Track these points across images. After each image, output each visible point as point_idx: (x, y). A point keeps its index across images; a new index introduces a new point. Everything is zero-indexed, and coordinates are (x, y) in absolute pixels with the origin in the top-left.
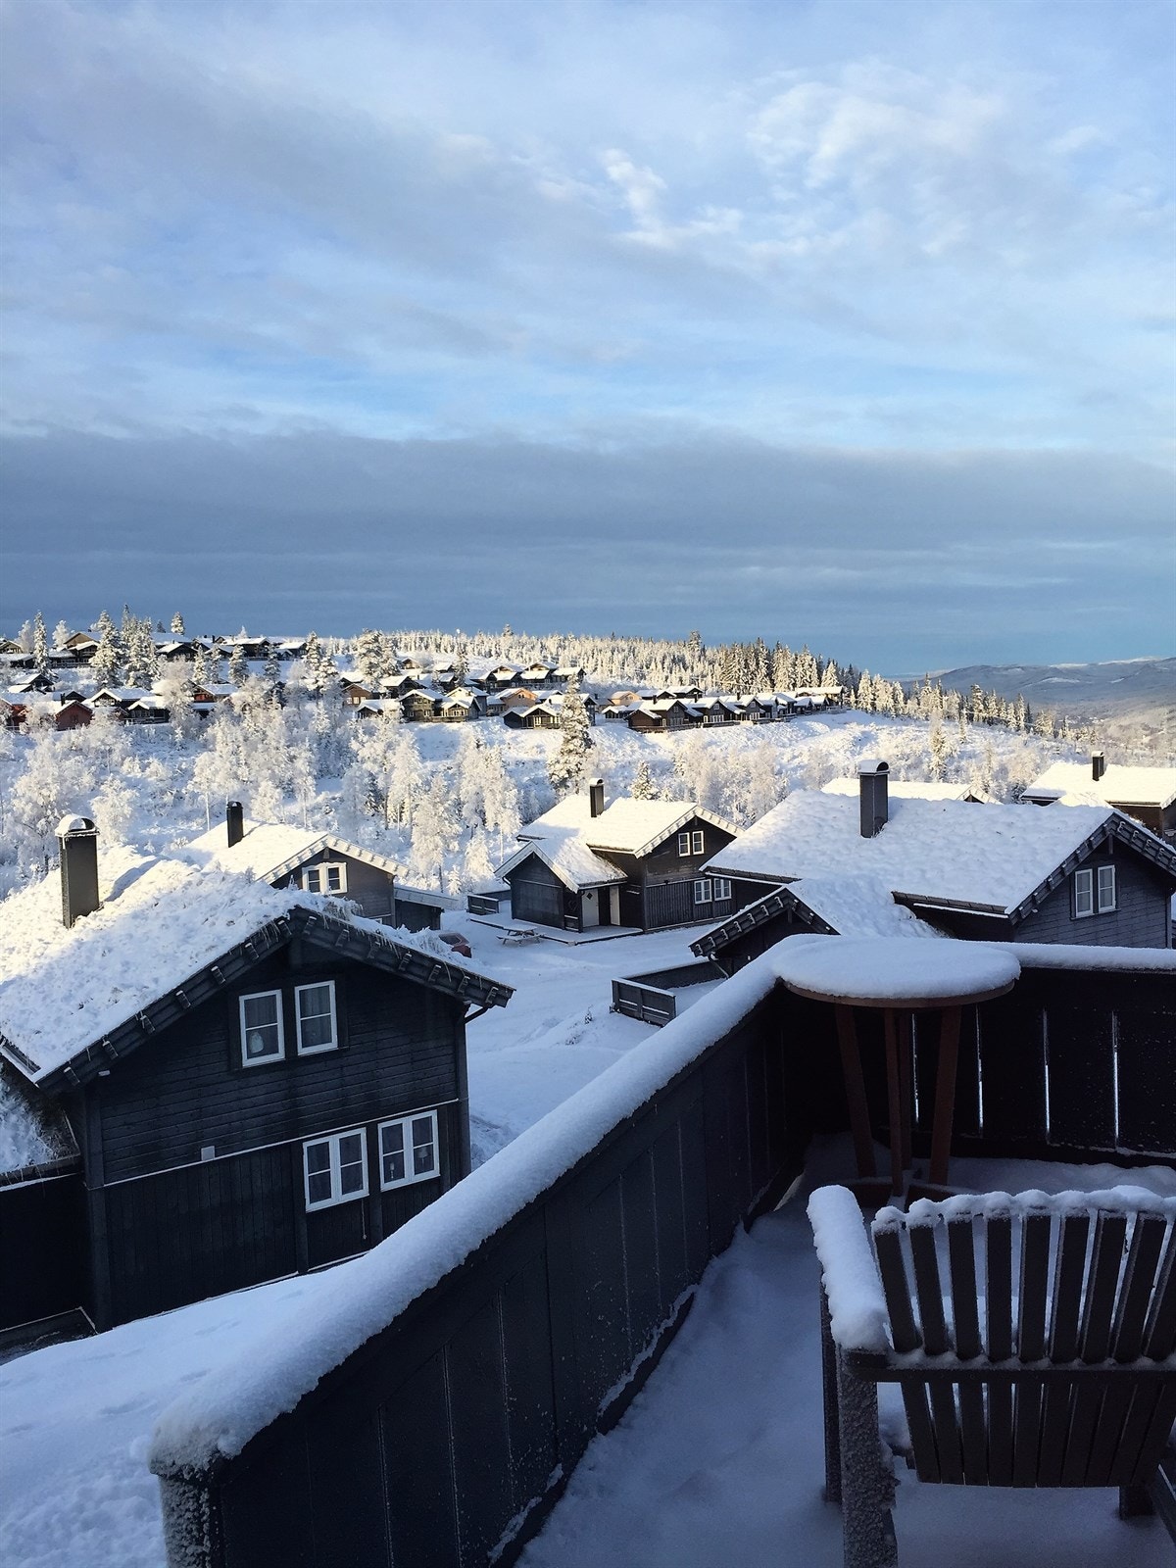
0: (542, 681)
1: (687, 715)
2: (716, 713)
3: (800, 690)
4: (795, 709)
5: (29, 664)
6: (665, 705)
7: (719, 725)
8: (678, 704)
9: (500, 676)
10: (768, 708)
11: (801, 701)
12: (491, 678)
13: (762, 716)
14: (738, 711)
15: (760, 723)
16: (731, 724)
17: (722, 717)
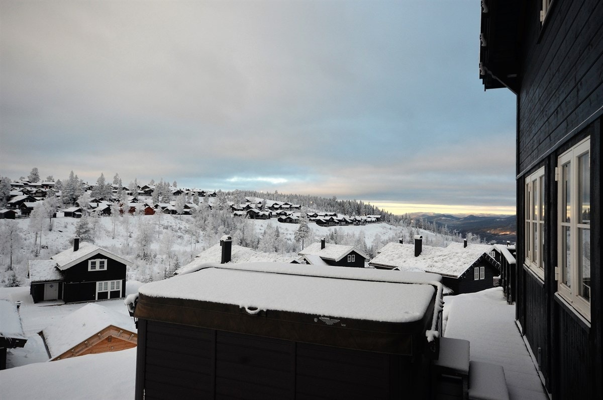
0: (288, 208)
1: (334, 222)
2: (343, 221)
3: (368, 216)
4: (366, 222)
5: (131, 194)
6: (328, 218)
7: (344, 225)
8: (332, 218)
9: (275, 206)
10: (359, 221)
11: (369, 220)
12: (273, 206)
13: (357, 223)
14: (350, 221)
15: (357, 225)
16: (348, 225)
17: (345, 223)
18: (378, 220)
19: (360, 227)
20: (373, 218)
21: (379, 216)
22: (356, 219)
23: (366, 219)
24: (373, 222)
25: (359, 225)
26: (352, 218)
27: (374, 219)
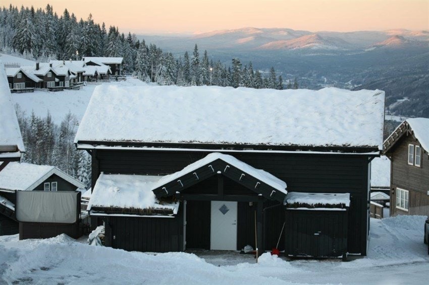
2: (19, 81)
3: (88, 59)
4: (83, 77)
7: (21, 91)
10: (62, 78)
11: (90, 71)
13: (57, 84)
14: (37, 80)
15: (56, 90)
16: (33, 91)
17: (23, 84)
18: (115, 72)
19: (66, 95)
20: (102, 64)
21: (118, 60)
22: (53, 74)
23: (81, 69)
24: (103, 77)
25: (62, 89)
26: (44, 70)
27: (104, 70)
